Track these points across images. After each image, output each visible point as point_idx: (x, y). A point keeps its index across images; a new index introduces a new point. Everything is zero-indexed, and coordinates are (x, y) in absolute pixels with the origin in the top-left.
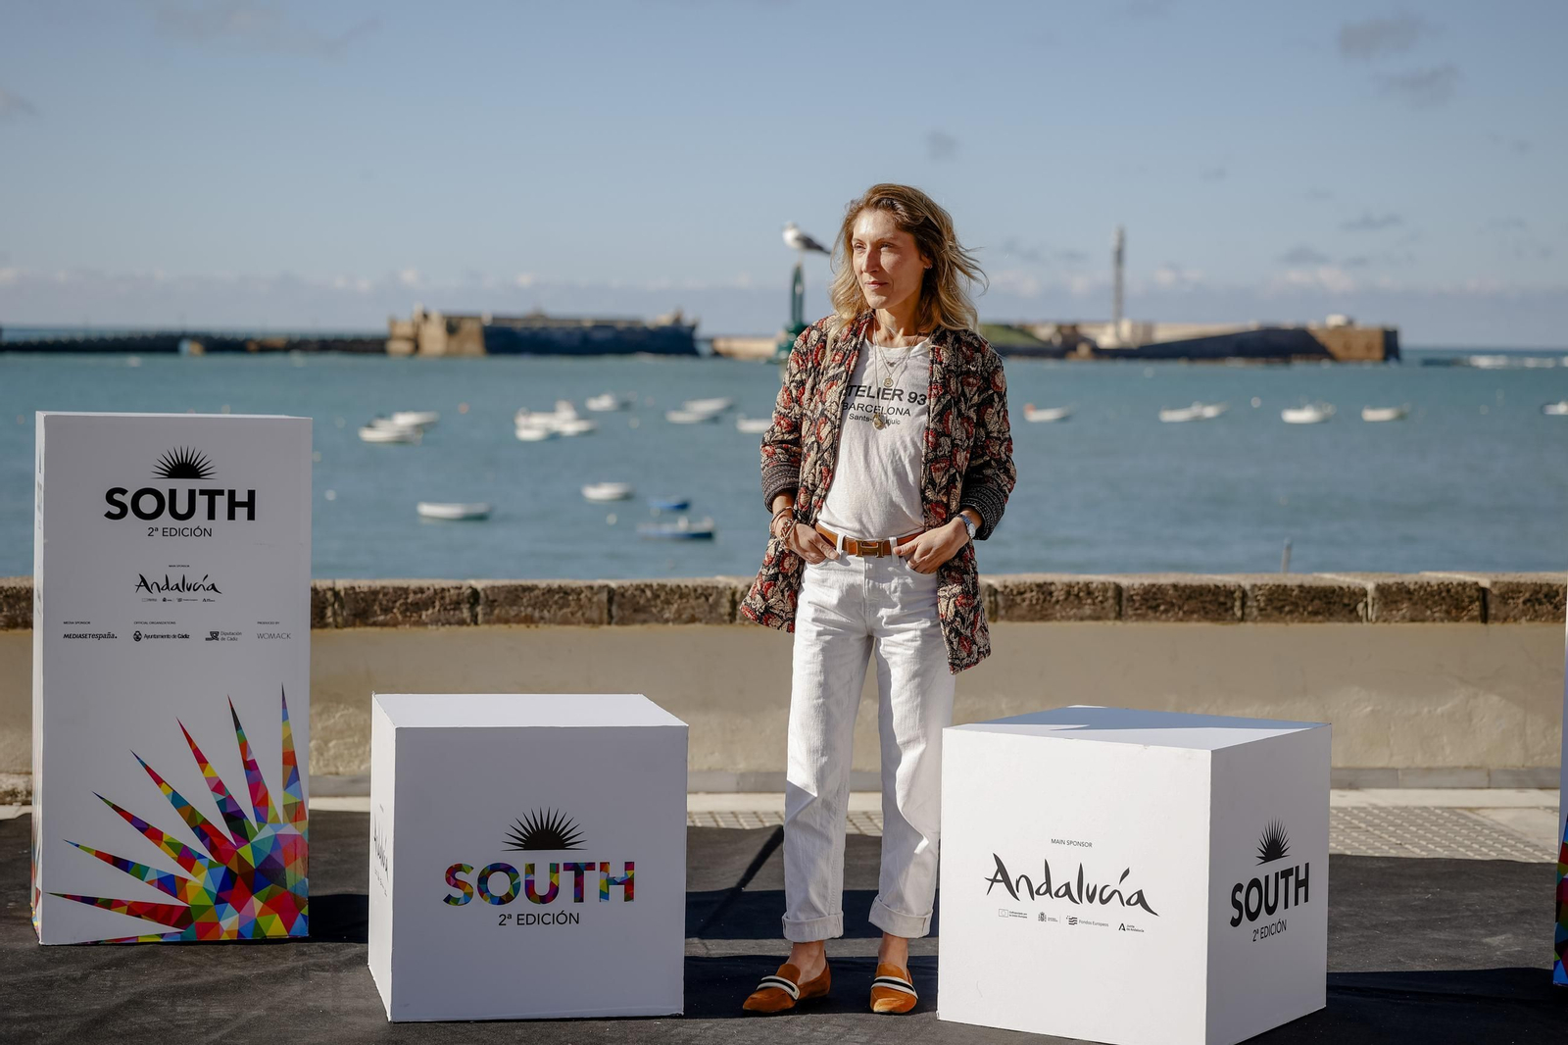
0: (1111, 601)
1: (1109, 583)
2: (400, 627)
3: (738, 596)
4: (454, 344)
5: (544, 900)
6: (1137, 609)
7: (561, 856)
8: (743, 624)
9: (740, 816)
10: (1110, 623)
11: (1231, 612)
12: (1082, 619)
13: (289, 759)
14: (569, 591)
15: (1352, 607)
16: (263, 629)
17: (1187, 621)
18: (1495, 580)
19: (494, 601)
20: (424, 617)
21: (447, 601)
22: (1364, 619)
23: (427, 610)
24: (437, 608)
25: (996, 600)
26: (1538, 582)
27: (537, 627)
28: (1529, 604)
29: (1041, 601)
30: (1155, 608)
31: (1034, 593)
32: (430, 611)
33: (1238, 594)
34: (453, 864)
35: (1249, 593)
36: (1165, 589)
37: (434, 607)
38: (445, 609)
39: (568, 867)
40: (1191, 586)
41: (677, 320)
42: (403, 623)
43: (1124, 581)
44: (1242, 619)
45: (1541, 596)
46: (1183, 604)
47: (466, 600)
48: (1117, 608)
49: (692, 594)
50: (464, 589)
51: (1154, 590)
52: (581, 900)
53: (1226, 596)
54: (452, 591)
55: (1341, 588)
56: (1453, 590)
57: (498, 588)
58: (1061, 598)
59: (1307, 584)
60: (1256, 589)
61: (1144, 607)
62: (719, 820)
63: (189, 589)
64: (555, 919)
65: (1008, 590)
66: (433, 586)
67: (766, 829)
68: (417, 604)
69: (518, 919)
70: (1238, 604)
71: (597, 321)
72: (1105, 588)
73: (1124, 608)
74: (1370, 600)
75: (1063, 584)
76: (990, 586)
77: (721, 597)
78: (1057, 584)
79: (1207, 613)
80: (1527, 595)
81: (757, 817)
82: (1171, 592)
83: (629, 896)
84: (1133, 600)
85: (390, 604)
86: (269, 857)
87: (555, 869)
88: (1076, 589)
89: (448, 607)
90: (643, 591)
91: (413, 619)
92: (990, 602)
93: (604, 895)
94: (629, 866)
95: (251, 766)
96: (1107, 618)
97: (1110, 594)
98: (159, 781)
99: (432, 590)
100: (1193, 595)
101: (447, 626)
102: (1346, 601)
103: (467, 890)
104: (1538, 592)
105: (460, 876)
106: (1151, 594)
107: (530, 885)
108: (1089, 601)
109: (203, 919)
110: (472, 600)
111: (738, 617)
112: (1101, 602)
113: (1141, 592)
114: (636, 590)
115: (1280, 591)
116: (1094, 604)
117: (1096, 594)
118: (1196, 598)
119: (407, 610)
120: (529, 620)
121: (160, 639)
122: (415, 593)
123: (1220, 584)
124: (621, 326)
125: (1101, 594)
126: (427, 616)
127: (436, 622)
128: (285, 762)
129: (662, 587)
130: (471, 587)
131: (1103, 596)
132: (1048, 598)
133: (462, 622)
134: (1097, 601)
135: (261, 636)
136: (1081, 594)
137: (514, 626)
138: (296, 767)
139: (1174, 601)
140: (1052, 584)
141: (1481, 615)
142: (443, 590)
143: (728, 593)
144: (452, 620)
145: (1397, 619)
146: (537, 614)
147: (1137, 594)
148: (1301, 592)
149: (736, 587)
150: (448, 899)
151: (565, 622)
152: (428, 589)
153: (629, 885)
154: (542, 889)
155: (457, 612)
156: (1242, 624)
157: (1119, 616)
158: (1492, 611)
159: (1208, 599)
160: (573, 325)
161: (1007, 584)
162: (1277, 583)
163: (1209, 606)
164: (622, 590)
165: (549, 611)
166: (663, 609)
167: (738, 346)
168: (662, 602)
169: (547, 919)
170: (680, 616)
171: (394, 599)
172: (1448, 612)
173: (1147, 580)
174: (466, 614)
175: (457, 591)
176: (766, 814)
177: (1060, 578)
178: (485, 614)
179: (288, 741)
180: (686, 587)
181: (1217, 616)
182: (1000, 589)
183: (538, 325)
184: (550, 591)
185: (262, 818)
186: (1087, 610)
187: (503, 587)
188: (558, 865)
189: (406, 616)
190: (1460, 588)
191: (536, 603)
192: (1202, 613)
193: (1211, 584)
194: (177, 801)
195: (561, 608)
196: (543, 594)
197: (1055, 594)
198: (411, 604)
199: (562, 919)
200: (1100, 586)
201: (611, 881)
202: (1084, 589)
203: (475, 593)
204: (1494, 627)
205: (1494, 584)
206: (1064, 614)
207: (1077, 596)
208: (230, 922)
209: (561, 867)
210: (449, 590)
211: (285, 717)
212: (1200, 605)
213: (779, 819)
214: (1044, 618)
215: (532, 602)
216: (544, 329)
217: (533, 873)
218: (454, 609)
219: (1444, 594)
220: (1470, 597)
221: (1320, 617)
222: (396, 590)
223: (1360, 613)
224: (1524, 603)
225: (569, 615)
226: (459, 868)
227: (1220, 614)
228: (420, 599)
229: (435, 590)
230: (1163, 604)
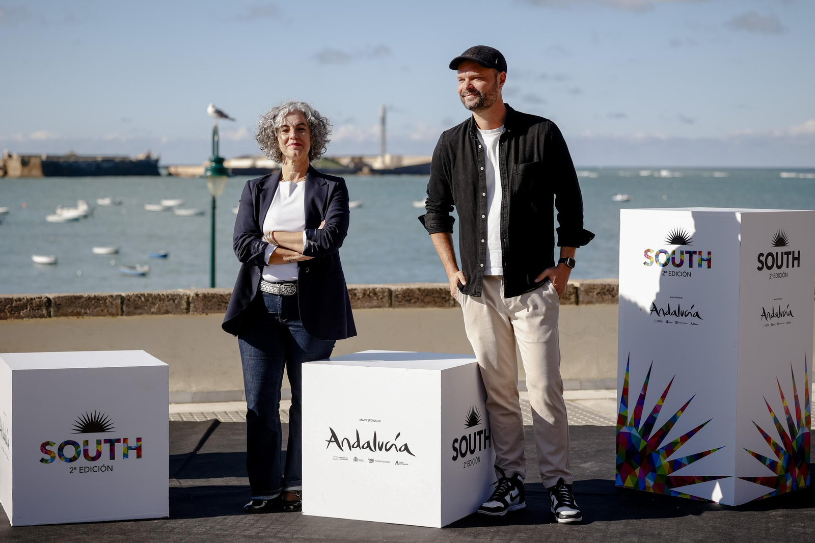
0: (387, 298)
1: (385, 289)
2: (8, 319)
3: (191, 299)
4: (26, 171)
5: (94, 459)
6: (400, 302)
7: (102, 436)
8: (194, 314)
9: (194, 415)
10: (386, 309)
11: (448, 302)
12: (371, 307)
14: (100, 299)
17: (426, 307)
18: (583, 283)
19: (60, 304)
20: (21, 314)
21: (34, 305)
23: (23, 310)
24: (29, 309)
26: (604, 284)
27: (83, 318)
28: (599, 295)
30: (409, 301)
32: (25, 311)
34: (44, 442)
36: (414, 291)
37: (27, 308)
38: (33, 309)
39: (106, 441)
40: (428, 289)
41: (148, 157)
42: (10, 317)
43: (393, 287)
45: (604, 291)
46: (424, 299)
47: (44, 304)
48: (390, 301)
49: (166, 299)
50: (43, 298)
51: (408, 292)
52: (114, 459)
53: (446, 294)
54: (36, 300)
57: (61, 297)
58: (361, 297)
61: (403, 301)
62: (183, 417)
64: (100, 469)
66: (26, 297)
67: (208, 421)
68: (18, 307)
69: (80, 470)
71: (104, 158)
72: (383, 291)
73: (393, 301)
75: (361, 289)
77: (182, 300)
78: (359, 290)
79: (436, 303)
80: (598, 290)
81: (203, 415)
82: (417, 292)
83: (139, 456)
84: (398, 297)
85: (3, 308)
87: (99, 442)
88: (368, 292)
89: (35, 308)
90: (140, 298)
91: (15, 315)
93: (126, 456)
94: (139, 440)
96: (384, 306)
97: (386, 294)
99: (25, 298)
100: (429, 294)
101: (34, 318)
103: (52, 455)
104: (603, 289)
105: (47, 448)
106: (407, 294)
107: (86, 451)
108: (375, 298)
110: (47, 305)
111: (191, 310)
112: (381, 298)
113: (402, 293)
114: (136, 297)
116: (378, 299)
117: (379, 294)
118: (430, 295)
119: (12, 310)
120: (78, 314)
122: (16, 301)
123: (442, 288)
124: (117, 160)
125: (381, 294)
126: (23, 313)
127: (28, 316)
129: (150, 295)
130: (47, 297)
131: (382, 295)
132: (354, 297)
133: (42, 316)
134: (379, 298)
136: (371, 294)
137: (71, 317)
139: (419, 297)
140: (356, 289)
141: (575, 301)
142: (32, 299)
143: (185, 297)
144: (37, 315)
146: (83, 311)
147: (400, 294)
149: (189, 295)
150: (42, 461)
151: (98, 315)
152: (24, 299)
153: (139, 449)
154: (92, 453)
155: (39, 311)
156: (454, 308)
157: (391, 305)
158: (580, 299)
159: (436, 296)
160: (91, 160)
163: (436, 299)
164: (129, 297)
165: (89, 309)
166: (151, 307)
167: (181, 170)
168: (150, 303)
169: (96, 469)
170: (160, 310)
171: (5, 304)
173: (405, 287)
174: (44, 312)
175: (39, 300)
176: (208, 413)
177: (360, 287)
178: (54, 312)
180: (163, 295)
181: (441, 304)
183: (72, 160)
184: (89, 298)
186: (374, 303)
187: (64, 297)
188: (101, 440)
189: (12, 314)
191: (82, 305)
192: (434, 303)
193: (438, 288)
195: (95, 308)
196: (86, 300)
197: (357, 295)
198: (14, 307)
199: (103, 469)
200: (381, 290)
201: (129, 448)
202: (372, 292)
203: (49, 300)
204: (582, 307)
205: (582, 285)
206: (362, 305)
207: (369, 295)
209: (103, 442)
210: (35, 299)
212: (432, 299)
213: (215, 416)
215: (80, 305)
216: (75, 162)
217: (88, 445)
218: (38, 309)
220: (569, 292)
222: (6, 299)
224: (597, 294)
225: (100, 311)
226: (47, 443)
227: (442, 303)
228: (19, 304)
229: (27, 299)
230: (413, 299)
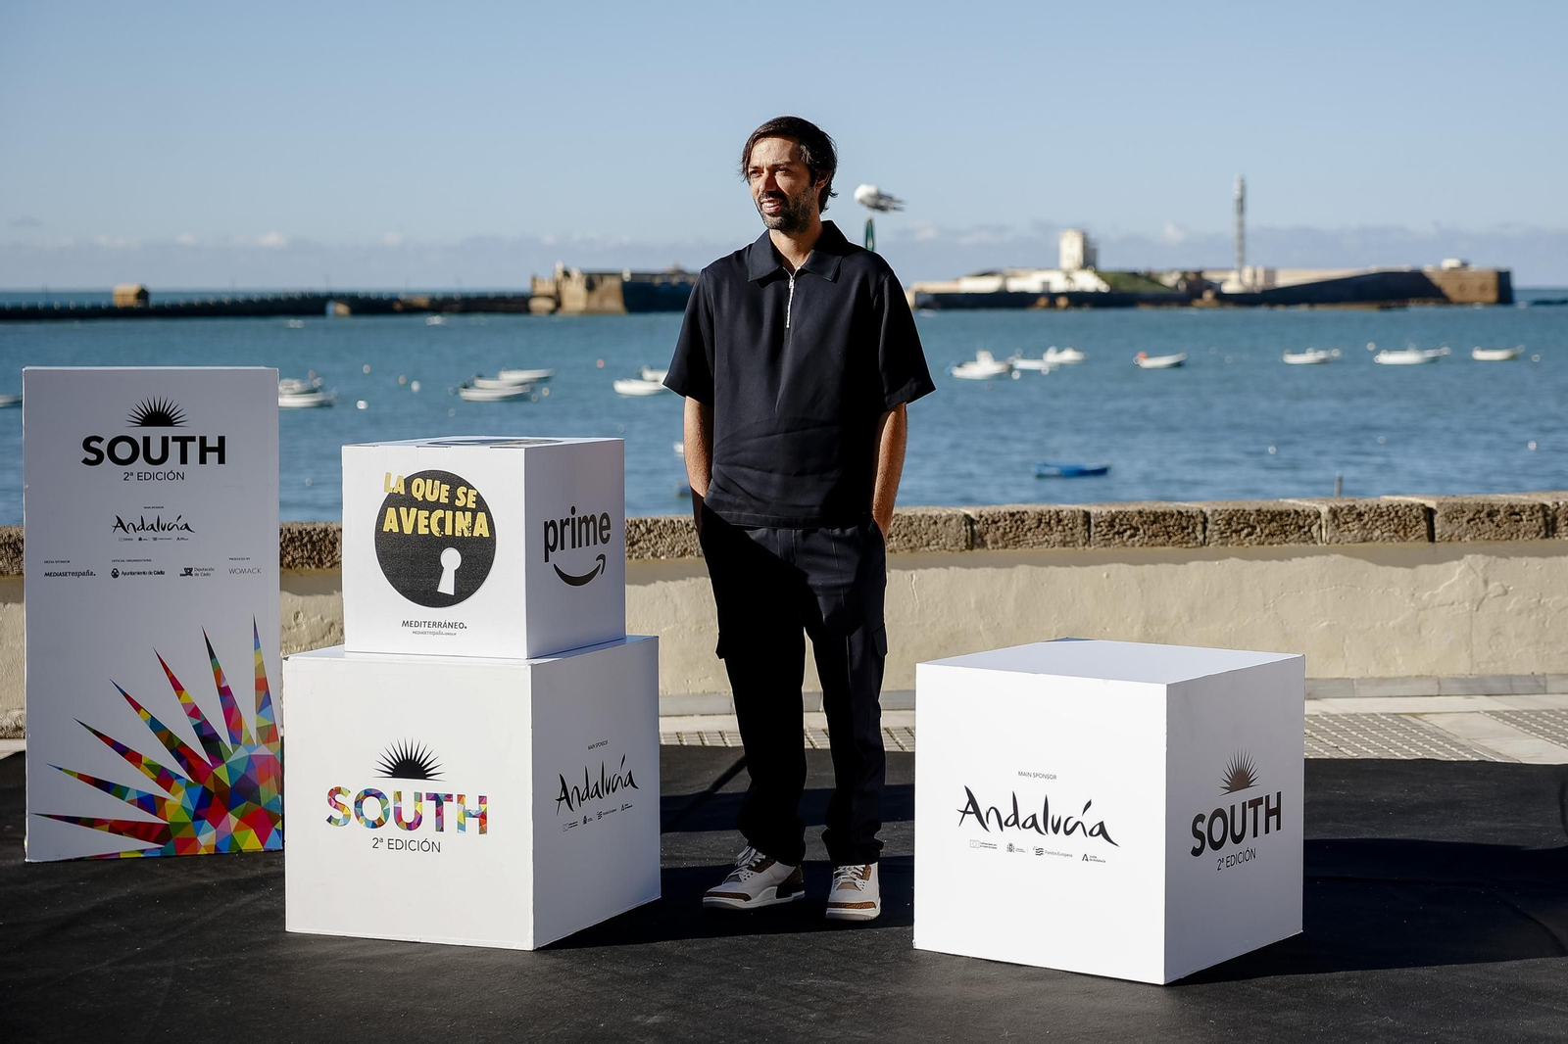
0: (1080, 528)
1: (1078, 511)
5: (411, 826)
6: (1104, 535)
7: (423, 786)
10: (1079, 548)
11: (1192, 536)
12: (1053, 545)
13: (262, 685)
15: (1306, 529)
16: (236, 565)
18: (1441, 501)
22: (1319, 541)
25: (972, 528)
26: (1482, 503)
28: (1472, 523)
29: (1013, 529)
30: (1122, 534)
31: (1008, 522)
33: (1200, 519)
34: (333, 787)
35: (1210, 518)
36: (1132, 515)
39: (430, 796)
40: (1155, 512)
43: (1094, 509)
44: (1203, 543)
45: (1482, 515)
46: (1148, 529)
48: (1087, 535)
51: (1120, 517)
52: (442, 829)
53: (1188, 521)
55: (1296, 512)
56: (1400, 513)
58: (1036, 525)
59: (1264, 509)
60: (1217, 514)
61: (1109, 534)
63: (163, 529)
64: (420, 846)
65: (983, 519)
69: (389, 844)
70: (1199, 528)
72: (1074, 515)
73: (1092, 534)
74: (1324, 523)
75: (1036, 513)
76: (967, 516)
78: (1030, 513)
79: (1170, 537)
80: (1471, 515)
82: (1137, 518)
83: (483, 830)
84: (1101, 526)
86: (244, 777)
87: (418, 798)
88: (1047, 517)
92: (967, 531)
93: (462, 827)
94: (483, 800)
95: (225, 693)
96: (1077, 544)
97: (1080, 521)
98: (137, 707)
100: (1157, 520)
102: (1301, 523)
103: (346, 812)
104: (1479, 512)
105: (338, 797)
106: (1117, 521)
108: (1060, 528)
109: (182, 834)
112: (1071, 529)
113: (1108, 519)
115: (1239, 515)
116: (1064, 531)
117: (1066, 522)
118: (1160, 523)
121: (136, 575)
123: (1183, 510)
125: (1071, 521)
128: (257, 688)
131: (1073, 523)
132: (1021, 525)
134: (1066, 528)
135: (233, 571)
136: (1052, 522)
138: (268, 693)
139: (1140, 526)
140: (1023, 513)
141: (1428, 534)
145: (1349, 540)
147: (1105, 521)
148: (1259, 515)
150: (330, 820)
153: (482, 819)
154: (408, 816)
156: (1204, 547)
157: (1088, 542)
158: (1437, 531)
159: (1171, 523)
161: (983, 513)
162: (1236, 508)
163: (1171, 530)
168: (655, 537)
169: (413, 845)
170: (673, 549)
172: (1396, 532)
173: (1116, 508)
177: (1033, 508)
179: (260, 668)
181: (1180, 540)
182: (977, 519)
185: (236, 739)
186: (1057, 537)
188: (421, 794)
190: (1408, 509)
192: (1166, 538)
193: (1174, 510)
194: (156, 726)
197: (1027, 522)
199: (426, 846)
200: (1069, 514)
201: (467, 814)
202: (1054, 517)
204: (1440, 546)
205: (1440, 505)
206: (1035, 541)
207: (1048, 523)
208: (207, 838)
209: (424, 797)
211: (257, 646)
212: (1164, 529)
214: (1017, 543)
217: (401, 801)
219: (1392, 515)
220: (1415, 518)
221: (1276, 539)
223: (1315, 535)
224: (1468, 522)
226: (338, 790)
227: (1183, 538)
230: (1130, 529)
